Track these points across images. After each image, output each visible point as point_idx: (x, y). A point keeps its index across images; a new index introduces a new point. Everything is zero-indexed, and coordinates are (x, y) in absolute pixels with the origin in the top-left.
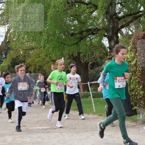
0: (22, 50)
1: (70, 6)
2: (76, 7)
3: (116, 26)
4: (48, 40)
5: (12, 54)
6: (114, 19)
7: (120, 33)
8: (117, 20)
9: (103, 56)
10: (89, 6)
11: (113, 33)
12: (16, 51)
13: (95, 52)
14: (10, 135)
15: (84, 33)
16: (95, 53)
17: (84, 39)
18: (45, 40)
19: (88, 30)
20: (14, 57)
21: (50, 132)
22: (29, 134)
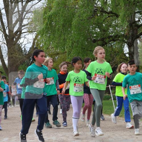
0: (48, 55)
1: (92, 15)
2: (98, 16)
3: (135, 33)
4: (72, 47)
6: (134, 26)
8: (136, 28)
10: (109, 15)
11: (132, 39)
13: (115, 57)
15: (107, 40)
16: (115, 59)
17: (105, 45)
18: (70, 46)
19: (109, 37)
22: (55, 133)
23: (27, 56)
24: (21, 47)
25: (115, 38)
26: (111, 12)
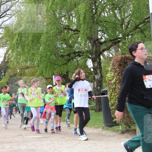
0: (19, 69)
1: (59, 32)
2: (64, 33)
3: (98, 49)
4: (41, 61)
5: (10, 72)
6: (97, 43)
7: (102, 56)
8: (99, 45)
9: (88, 75)
10: (75, 32)
11: (96, 55)
12: (14, 70)
14: (8, 143)
15: (72, 55)
17: (72, 60)
19: (75, 53)
20: (12, 74)
21: (43, 141)
22: (25, 142)
25: (79, 54)
26: (76, 30)
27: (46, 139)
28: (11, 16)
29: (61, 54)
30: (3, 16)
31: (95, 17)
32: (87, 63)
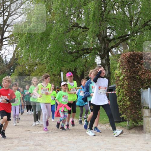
0: (28, 65)
1: (68, 30)
3: (107, 46)
4: (50, 58)
5: (19, 69)
6: (105, 40)
7: (111, 53)
8: (108, 42)
10: (84, 30)
11: (104, 52)
12: (23, 67)
15: (81, 52)
16: (89, 69)
17: (80, 57)
18: (47, 58)
19: (83, 50)
20: (21, 71)
23: (8, 67)
24: (2, 58)
25: (88, 51)
26: (85, 28)
27: (53, 134)
28: (21, 14)
29: (70, 51)
30: (13, 14)
31: (104, 15)
32: (95, 60)
